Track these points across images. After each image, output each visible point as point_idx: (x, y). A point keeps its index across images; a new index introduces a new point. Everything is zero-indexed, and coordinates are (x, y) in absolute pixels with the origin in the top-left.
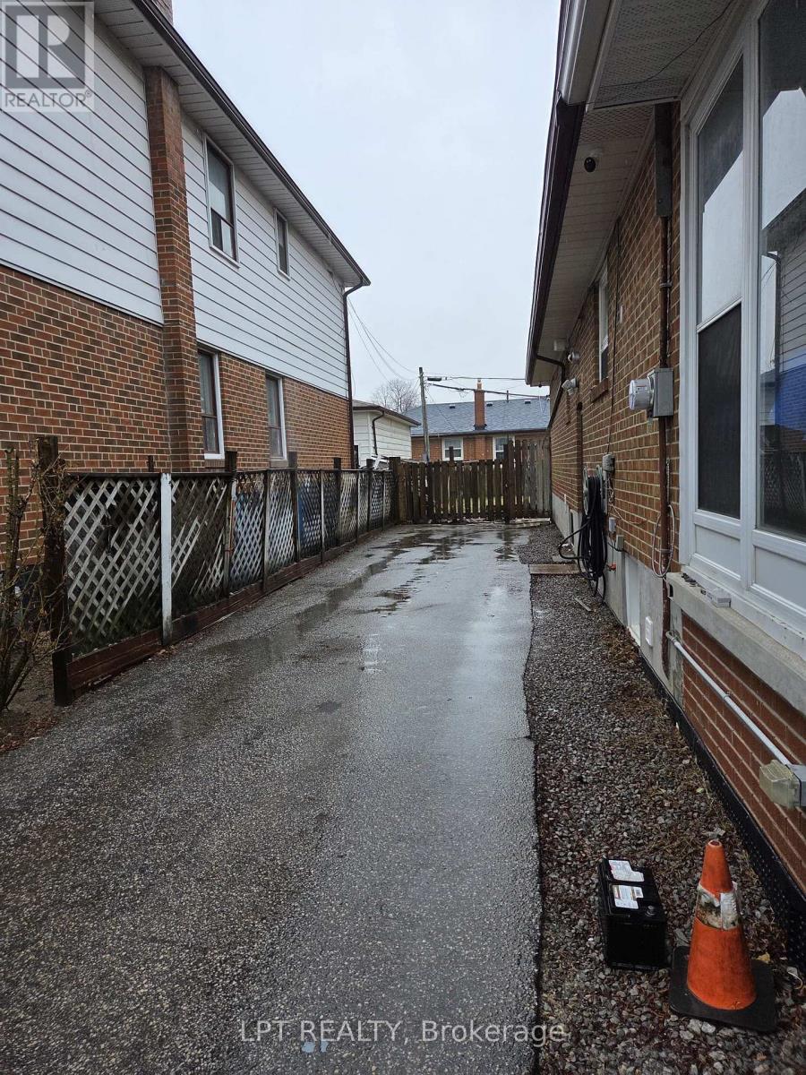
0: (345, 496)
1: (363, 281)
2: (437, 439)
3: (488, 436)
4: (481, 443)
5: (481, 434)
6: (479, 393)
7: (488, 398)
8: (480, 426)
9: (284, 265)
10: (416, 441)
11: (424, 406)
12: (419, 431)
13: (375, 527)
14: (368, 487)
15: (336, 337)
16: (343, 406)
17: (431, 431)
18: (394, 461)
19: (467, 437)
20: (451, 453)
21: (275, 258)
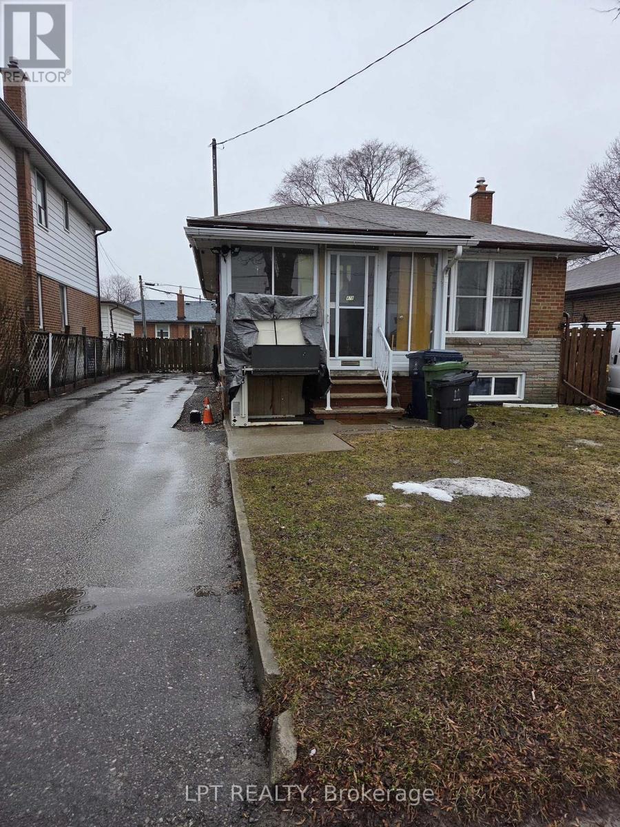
0: (104, 352)
1: (107, 229)
2: (152, 324)
3: (187, 324)
4: (181, 329)
5: (181, 323)
6: (181, 296)
7: (186, 299)
8: (181, 317)
9: (67, 226)
10: (138, 324)
11: (143, 301)
12: (139, 318)
13: (118, 372)
14: (115, 348)
15: (91, 261)
16: (95, 302)
17: (148, 318)
18: (128, 336)
19: (173, 324)
20: (161, 333)
21: (63, 223)
